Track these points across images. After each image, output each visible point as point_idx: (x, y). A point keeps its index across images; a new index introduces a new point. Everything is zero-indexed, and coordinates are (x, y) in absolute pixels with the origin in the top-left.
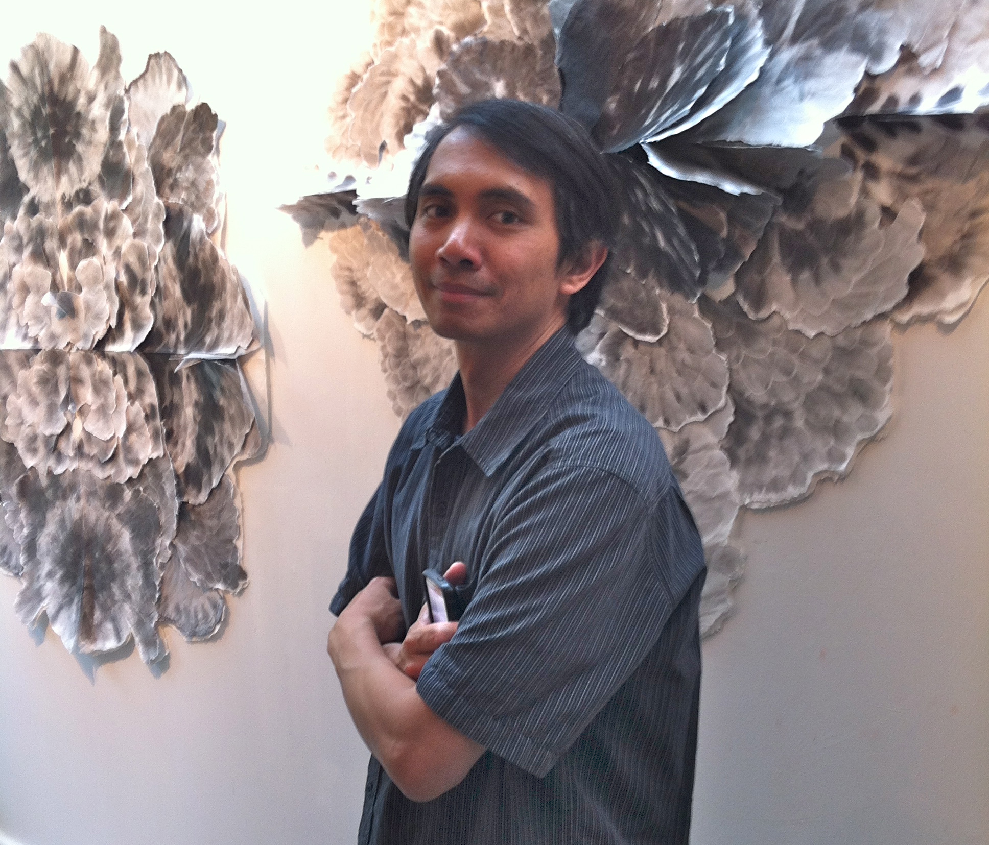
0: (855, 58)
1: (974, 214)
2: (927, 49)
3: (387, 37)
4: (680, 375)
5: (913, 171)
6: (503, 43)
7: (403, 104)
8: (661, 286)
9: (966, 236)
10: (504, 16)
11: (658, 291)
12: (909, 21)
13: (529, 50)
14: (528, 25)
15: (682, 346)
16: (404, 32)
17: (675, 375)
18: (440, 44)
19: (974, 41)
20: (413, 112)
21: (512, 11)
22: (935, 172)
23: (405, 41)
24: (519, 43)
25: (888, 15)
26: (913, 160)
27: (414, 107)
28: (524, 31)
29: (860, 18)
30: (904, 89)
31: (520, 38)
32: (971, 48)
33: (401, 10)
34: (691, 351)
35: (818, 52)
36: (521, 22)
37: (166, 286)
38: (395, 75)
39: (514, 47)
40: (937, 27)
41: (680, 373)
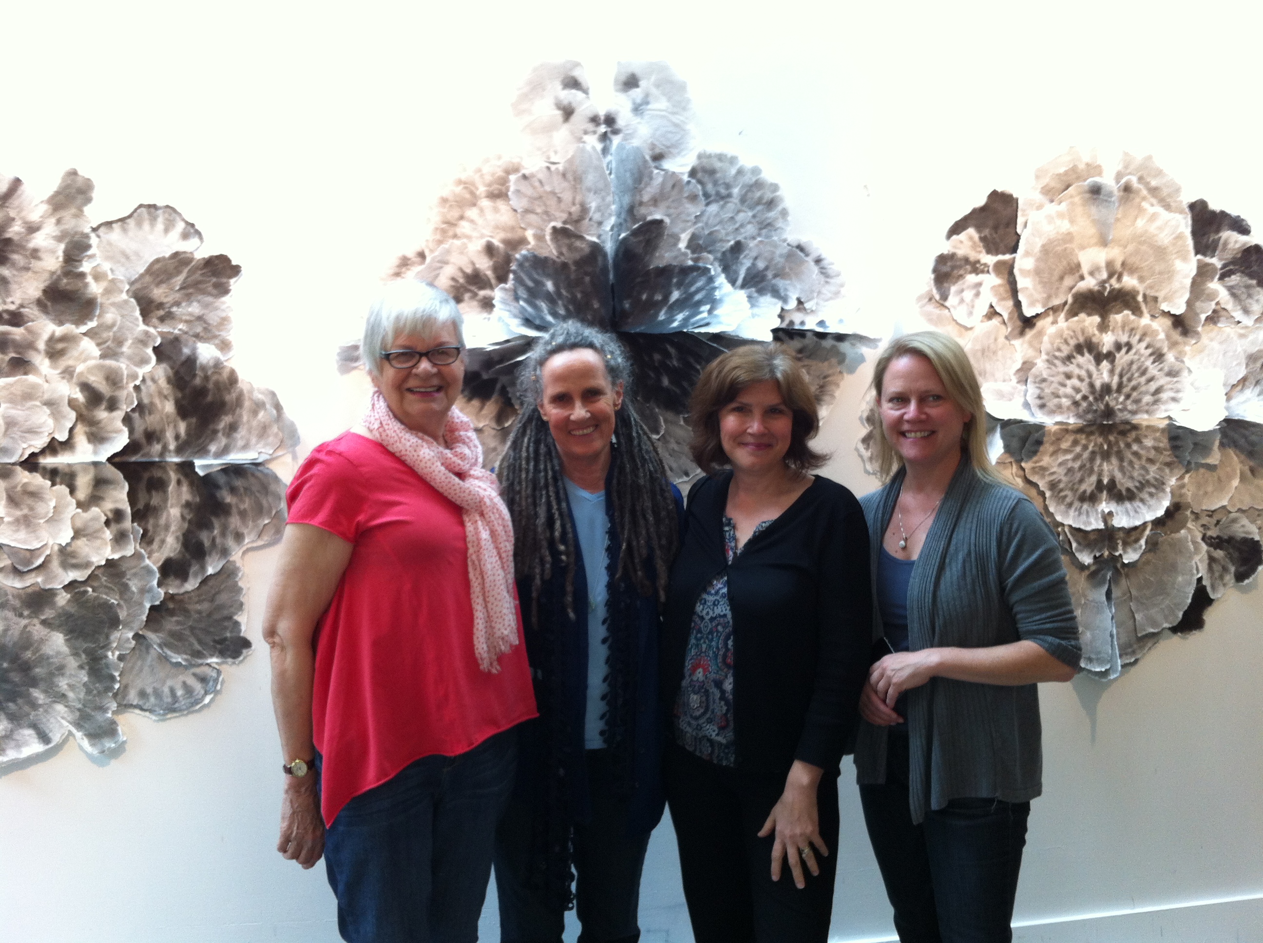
0: (775, 300)
1: (825, 377)
2: (808, 301)
3: (438, 237)
4: (671, 456)
5: (800, 356)
6: (546, 258)
7: (453, 283)
8: (659, 407)
9: (822, 387)
10: (546, 241)
11: (657, 410)
12: (798, 286)
13: (565, 265)
14: (564, 250)
15: (672, 440)
16: (455, 236)
17: (668, 457)
18: (490, 249)
19: (827, 300)
20: (462, 290)
21: (552, 240)
22: (809, 357)
23: (457, 242)
24: (557, 260)
25: (788, 282)
26: (800, 351)
27: (462, 286)
28: (561, 254)
29: (774, 281)
30: (797, 318)
31: (558, 257)
32: (826, 303)
33: (454, 222)
34: (678, 443)
35: (756, 295)
36: (558, 247)
37: (152, 404)
38: (446, 263)
39: (554, 262)
40: (812, 291)
41: (670, 455)
